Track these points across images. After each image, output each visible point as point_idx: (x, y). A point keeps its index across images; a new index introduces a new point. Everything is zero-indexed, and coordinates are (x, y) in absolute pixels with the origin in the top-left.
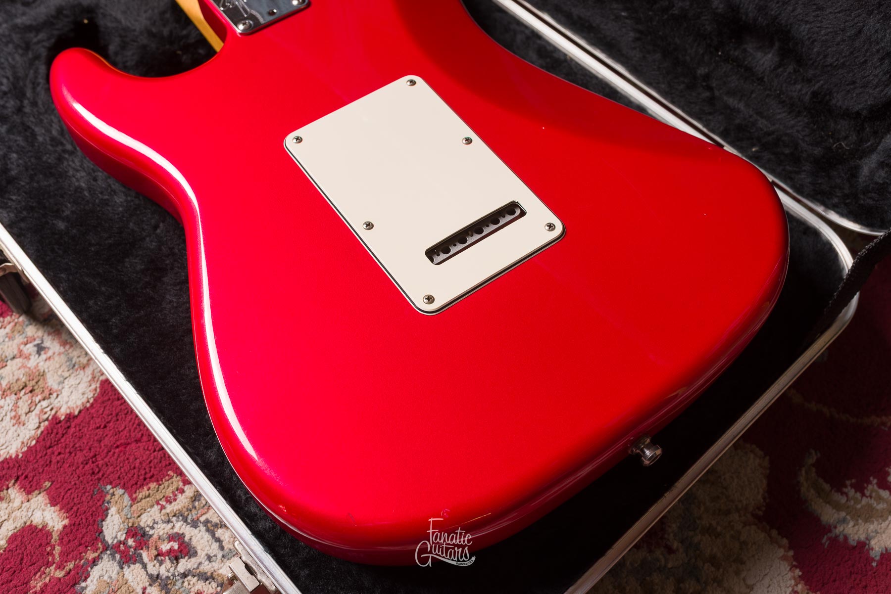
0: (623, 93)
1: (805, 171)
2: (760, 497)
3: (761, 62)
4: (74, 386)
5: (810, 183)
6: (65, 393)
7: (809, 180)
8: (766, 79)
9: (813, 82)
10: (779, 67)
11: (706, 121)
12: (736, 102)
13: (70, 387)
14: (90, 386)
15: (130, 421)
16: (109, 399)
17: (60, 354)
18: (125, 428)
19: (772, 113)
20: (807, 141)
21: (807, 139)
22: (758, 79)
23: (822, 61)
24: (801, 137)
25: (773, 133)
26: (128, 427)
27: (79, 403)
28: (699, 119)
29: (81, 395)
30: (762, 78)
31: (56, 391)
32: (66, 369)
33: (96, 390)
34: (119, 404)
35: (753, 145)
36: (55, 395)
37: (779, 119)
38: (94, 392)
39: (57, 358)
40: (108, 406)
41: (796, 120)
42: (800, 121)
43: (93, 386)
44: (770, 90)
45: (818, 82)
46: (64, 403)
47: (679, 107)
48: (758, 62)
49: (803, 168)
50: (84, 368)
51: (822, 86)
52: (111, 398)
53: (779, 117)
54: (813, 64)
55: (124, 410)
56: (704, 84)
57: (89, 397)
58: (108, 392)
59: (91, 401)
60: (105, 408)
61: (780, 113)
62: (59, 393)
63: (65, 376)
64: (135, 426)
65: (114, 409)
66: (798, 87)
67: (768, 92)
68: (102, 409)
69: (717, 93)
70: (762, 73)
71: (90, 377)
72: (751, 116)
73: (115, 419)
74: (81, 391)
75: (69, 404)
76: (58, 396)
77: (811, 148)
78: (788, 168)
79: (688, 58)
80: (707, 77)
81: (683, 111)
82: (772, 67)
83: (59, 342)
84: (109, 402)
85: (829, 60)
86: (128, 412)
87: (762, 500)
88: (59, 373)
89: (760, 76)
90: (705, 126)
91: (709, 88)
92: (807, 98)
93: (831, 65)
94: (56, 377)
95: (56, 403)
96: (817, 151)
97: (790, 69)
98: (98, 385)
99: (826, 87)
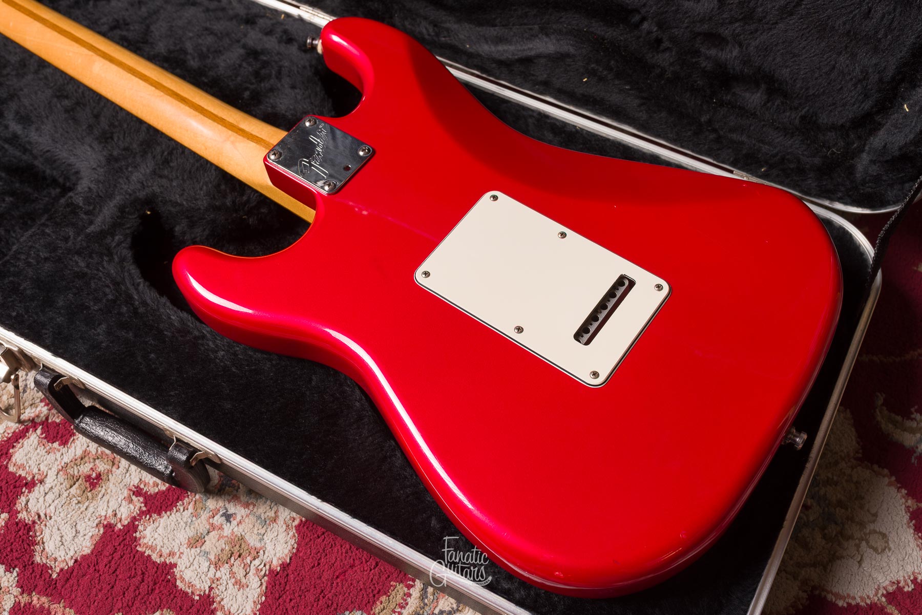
0: (635, 147)
1: (810, 178)
2: (854, 443)
3: (751, 100)
4: (274, 539)
5: (816, 186)
6: (269, 547)
7: (814, 185)
8: (758, 113)
9: (800, 109)
10: (768, 102)
11: (715, 156)
12: (738, 137)
13: (271, 541)
14: (288, 534)
15: (338, 552)
16: (311, 540)
17: (247, 516)
18: (336, 559)
19: (771, 138)
20: (806, 155)
21: (805, 153)
22: (752, 115)
23: (805, 93)
24: (801, 153)
25: (777, 154)
26: (339, 557)
27: (286, 551)
28: (709, 156)
29: (284, 544)
30: (755, 112)
31: (261, 548)
32: (260, 527)
33: (294, 536)
34: (322, 541)
35: (762, 167)
36: (261, 552)
37: (778, 142)
38: (294, 539)
39: (247, 520)
40: (312, 545)
41: (792, 140)
42: (796, 140)
43: (291, 534)
44: (764, 120)
45: (804, 108)
46: (273, 556)
47: (688, 149)
48: (748, 101)
49: (809, 176)
50: (274, 520)
51: (808, 110)
52: (312, 538)
53: (777, 141)
54: (797, 96)
55: (328, 544)
56: (710, 128)
57: (292, 544)
58: (307, 534)
59: (296, 546)
60: (310, 549)
61: (778, 137)
62: (264, 549)
63: (262, 533)
64: (344, 555)
65: (319, 546)
66: (788, 114)
67: (763, 123)
68: (309, 550)
69: (721, 133)
70: (754, 109)
71: (284, 527)
72: (754, 145)
73: (324, 554)
74: (282, 541)
75: (278, 555)
76: (264, 551)
77: (811, 159)
78: (795, 178)
79: (690, 111)
80: (710, 122)
81: (693, 151)
82: (762, 104)
83: (242, 506)
84: (312, 542)
85: (811, 92)
86: (332, 545)
87: (857, 445)
88: (256, 532)
89: (753, 112)
90: (714, 160)
91: (715, 130)
92: (797, 121)
93: (813, 94)
94: (255, 537)
95: (266, 559)
96: (817, 161)
97: (778, 102)
98: (295, 531)
99: (811, 111)
